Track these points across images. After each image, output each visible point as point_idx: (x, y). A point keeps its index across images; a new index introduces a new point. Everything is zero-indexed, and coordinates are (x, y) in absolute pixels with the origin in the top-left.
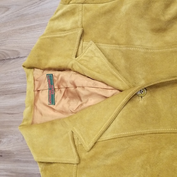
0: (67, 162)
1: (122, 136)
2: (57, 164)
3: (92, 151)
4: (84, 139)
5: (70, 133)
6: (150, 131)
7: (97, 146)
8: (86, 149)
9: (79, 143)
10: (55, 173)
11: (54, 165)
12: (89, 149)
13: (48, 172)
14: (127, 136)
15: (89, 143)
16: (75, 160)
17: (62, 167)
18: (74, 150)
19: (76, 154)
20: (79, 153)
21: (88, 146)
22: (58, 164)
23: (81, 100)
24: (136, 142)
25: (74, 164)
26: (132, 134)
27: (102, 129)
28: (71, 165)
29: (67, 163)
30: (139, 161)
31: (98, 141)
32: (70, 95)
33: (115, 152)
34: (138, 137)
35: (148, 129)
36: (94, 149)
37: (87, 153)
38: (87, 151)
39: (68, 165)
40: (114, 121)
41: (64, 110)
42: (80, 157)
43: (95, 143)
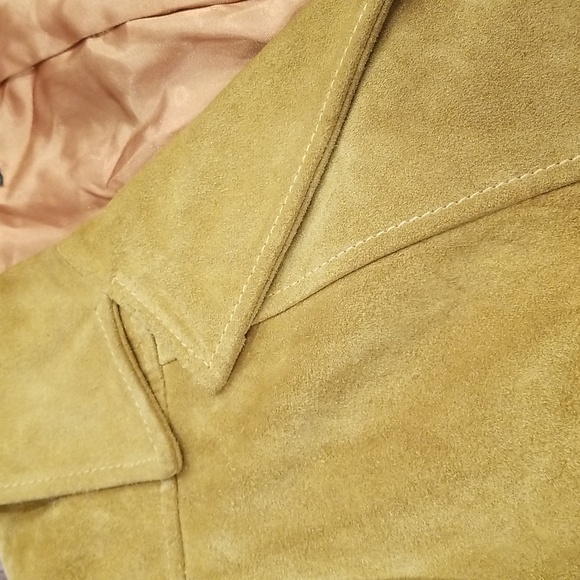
0: (120, 482)
1: (393, 244)
2: (69, 500)
3: (242, 384)
4: (180, 323)
5: (101, 316)
6: (569, 167)
7: (260, 346)
8: (202, 382)
9: (163, 359)
10: (65, 554)
11: (55, 512)
12: (218, 374)
13: (30, 555)
14: (428, 233)
15: (211, 340)
16: (155, 458)
17: (99, 515)
18: (140, 401)
19: (154, 420)
20: (171, 411)
21: (208, 359)
22: (75, 500)
23: (129, 116)
24: (491, 262)
25: (157, 482)
26: (456, 217)
27: (274, 238)
28: (141, 491)
29: (122, 487)
30: (535, 373)
31: (263, 316)
32: (64, 101)
33: (375, 354)
34: (501, 222)
35: (553, 155)
36: (249, 370)
37: (218, 404)
38: (213, 387)
39: (129, 492)
40: (334, 167)
41: (53, 202)
42: (182, 431)
43: (249, 333)
